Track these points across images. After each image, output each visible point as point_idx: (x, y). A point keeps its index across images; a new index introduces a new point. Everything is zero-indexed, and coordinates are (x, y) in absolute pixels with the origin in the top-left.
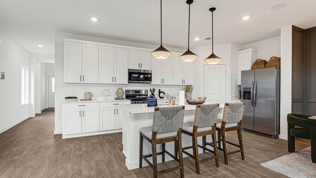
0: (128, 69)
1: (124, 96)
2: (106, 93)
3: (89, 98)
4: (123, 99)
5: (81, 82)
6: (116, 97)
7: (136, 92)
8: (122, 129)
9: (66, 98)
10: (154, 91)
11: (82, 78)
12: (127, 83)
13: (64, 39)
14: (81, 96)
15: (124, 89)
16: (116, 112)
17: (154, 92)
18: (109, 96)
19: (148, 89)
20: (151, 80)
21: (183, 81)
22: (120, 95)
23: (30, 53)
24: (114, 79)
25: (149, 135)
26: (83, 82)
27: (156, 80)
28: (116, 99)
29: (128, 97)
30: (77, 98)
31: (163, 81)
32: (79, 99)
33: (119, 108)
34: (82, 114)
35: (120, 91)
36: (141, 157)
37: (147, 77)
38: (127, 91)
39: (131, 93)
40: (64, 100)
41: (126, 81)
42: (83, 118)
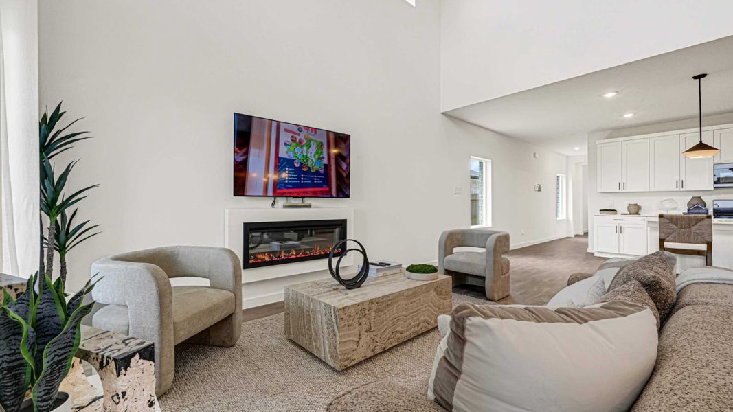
0: (715, 165)
3: (635, 211)
5: (620, 191)
9: (601, 211)
11: (622, 185)
12: (712, 188)
13: (597, 142)
14: (622, 209)
24: (680, 183)
26: (623, 191)
30: (616, 211)
32: (619, 213)
34: (619, 230)
40: (599, 212)
41: (709, 187)
42: (621, 235)
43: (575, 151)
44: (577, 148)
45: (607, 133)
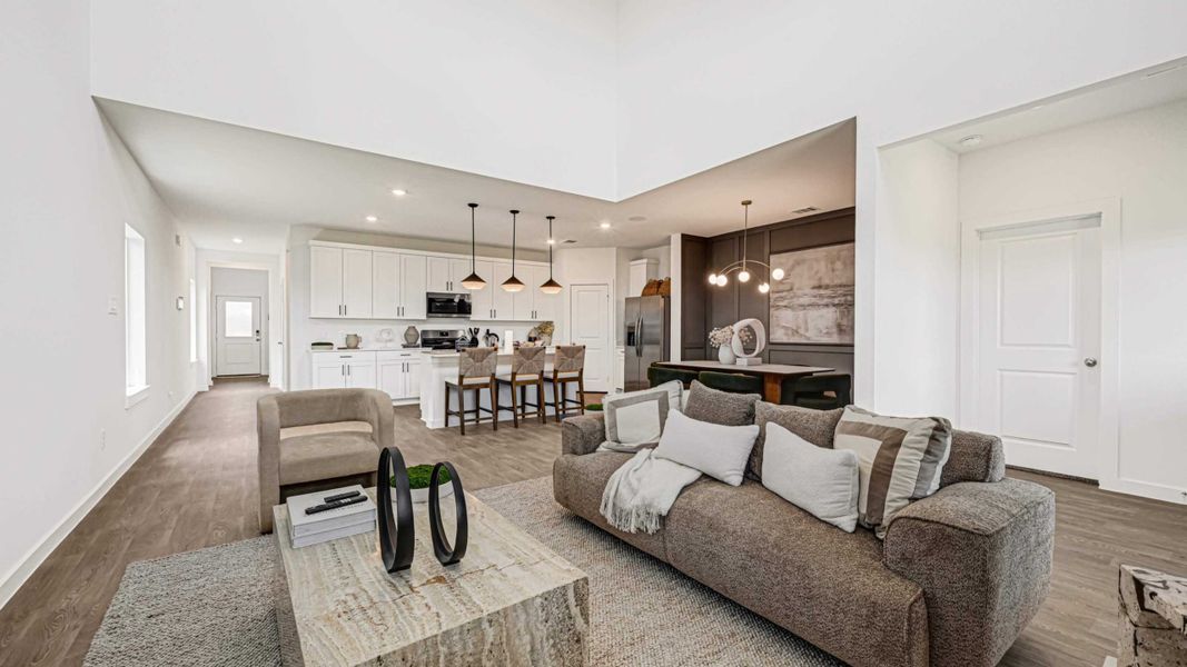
0: (428, 294)
1: (419, 342)
2: (385, 336)
3: (353, 344)
4: (418, 346)
5: (340, 317)
6: (405, 343)
7: (442, 333)
8: (419, 398)
9: (313, 344)
10: (477, 331)
11: (342, 309)
12: (424, 317)
13: (312, 243)
14: (339, 342)
15: (420, 328)
16: (406, 368)
17: (476, 333)
18: (390, 341)
19: (467, 329)
20: (470, 313)
21: (534, 314)
22: (411, 340)
23: (197, 249)
24: (401, 311)
25: (455, 381)
26: (345, 317)
27: (479, 313)
28: (404, 346)
29: (426, 343)
30: (331, 344)
31: (493, 313)
32: (335, 348)
33: (410, 362)
34: (346, 371)
35: (412, 332)
36: (448, 414)
37: (462, 308)
38: (424, 332)
39: (431, 337)
40: (310, 347)
41: (423, 316)
42: (348, 378)
43: (235, 244)
44: (237, 241)
45: (316, 232)
